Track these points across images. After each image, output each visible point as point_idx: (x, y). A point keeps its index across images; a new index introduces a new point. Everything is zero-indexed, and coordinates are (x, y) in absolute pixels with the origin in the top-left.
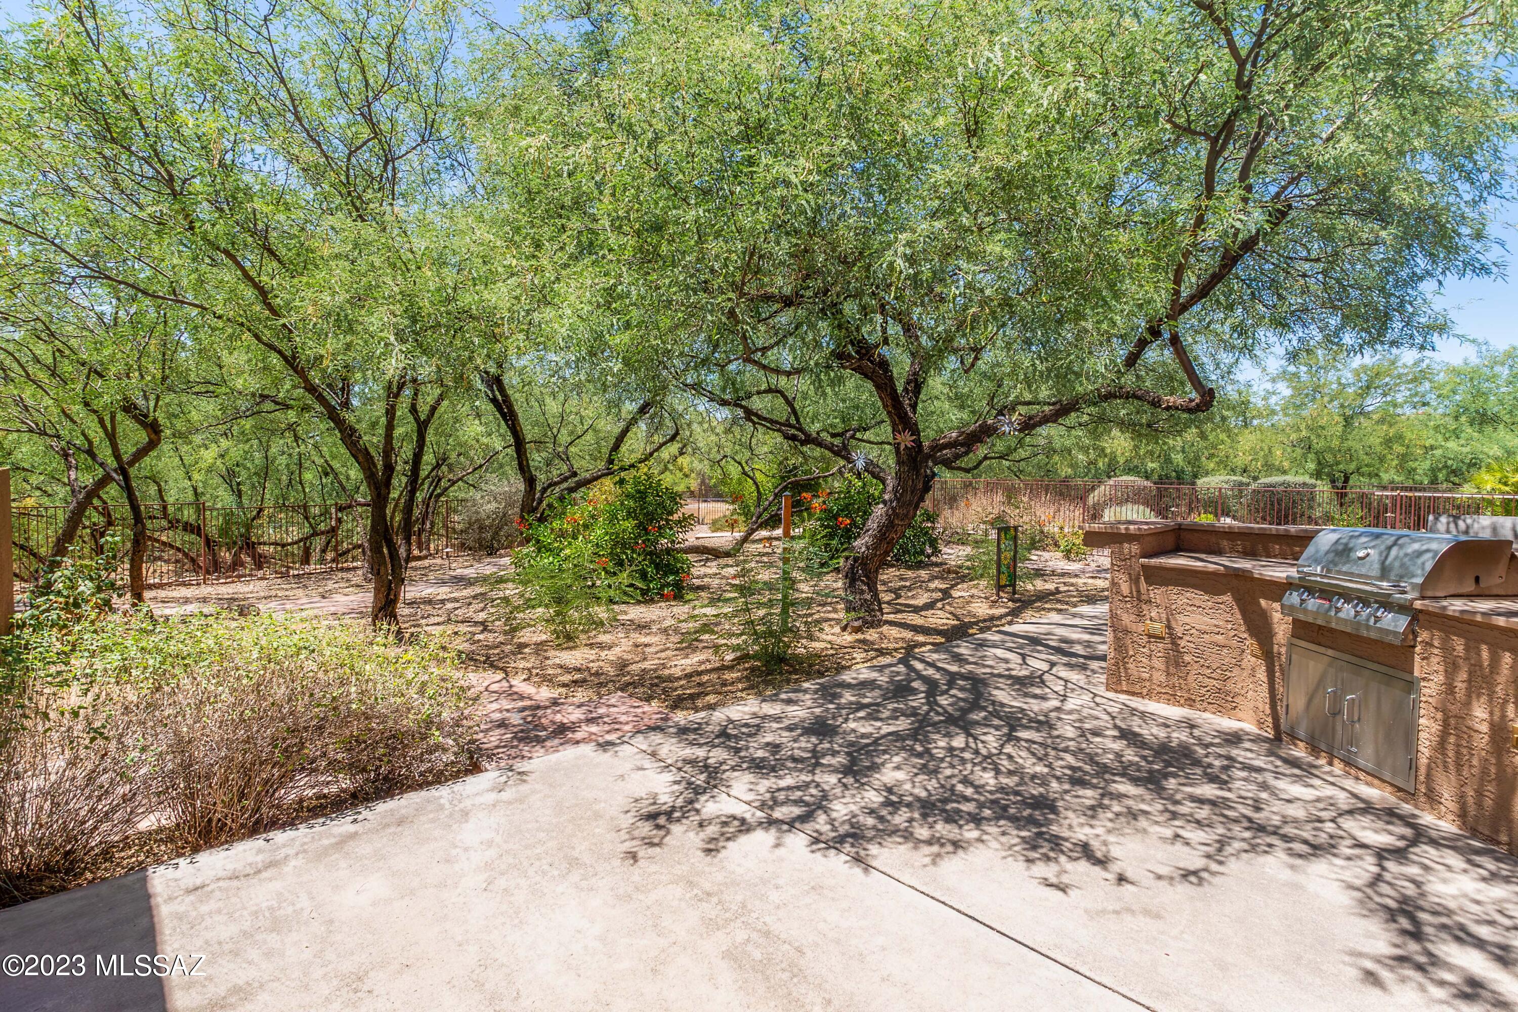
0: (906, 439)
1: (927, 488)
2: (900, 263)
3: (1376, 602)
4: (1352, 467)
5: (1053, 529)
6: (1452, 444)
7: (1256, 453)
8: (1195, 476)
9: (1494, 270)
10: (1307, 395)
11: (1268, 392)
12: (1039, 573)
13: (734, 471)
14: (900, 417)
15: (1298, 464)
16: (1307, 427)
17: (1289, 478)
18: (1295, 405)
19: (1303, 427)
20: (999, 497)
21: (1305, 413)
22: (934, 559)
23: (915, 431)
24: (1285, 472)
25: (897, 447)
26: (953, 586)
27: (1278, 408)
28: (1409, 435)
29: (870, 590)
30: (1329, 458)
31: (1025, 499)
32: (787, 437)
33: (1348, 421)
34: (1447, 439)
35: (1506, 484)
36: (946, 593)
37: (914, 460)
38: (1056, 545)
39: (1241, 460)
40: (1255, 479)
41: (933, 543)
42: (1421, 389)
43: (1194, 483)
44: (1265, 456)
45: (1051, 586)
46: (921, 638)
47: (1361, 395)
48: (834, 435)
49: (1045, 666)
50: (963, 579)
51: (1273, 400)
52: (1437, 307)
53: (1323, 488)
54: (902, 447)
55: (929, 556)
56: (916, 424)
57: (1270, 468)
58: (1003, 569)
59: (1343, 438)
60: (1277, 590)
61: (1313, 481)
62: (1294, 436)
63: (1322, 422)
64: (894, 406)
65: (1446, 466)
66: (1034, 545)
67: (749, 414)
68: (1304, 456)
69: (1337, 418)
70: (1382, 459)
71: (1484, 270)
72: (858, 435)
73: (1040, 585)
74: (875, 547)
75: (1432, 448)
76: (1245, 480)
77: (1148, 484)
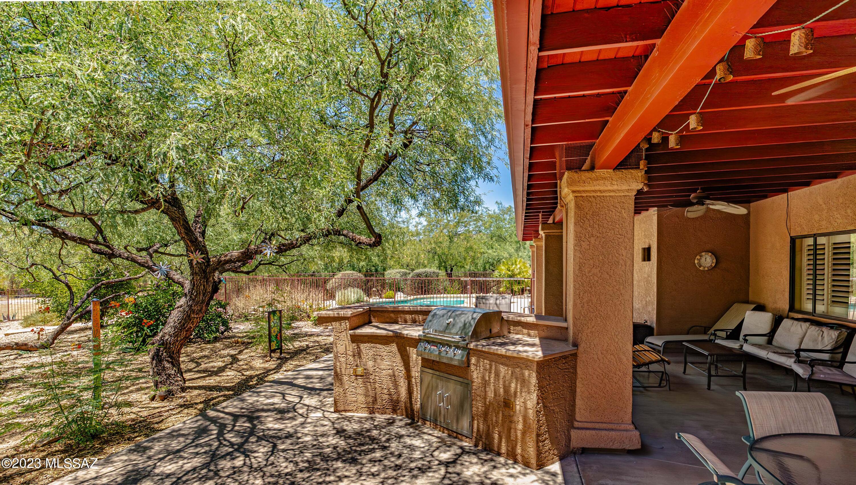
0: (197, 257)
1: (216, 289)
2: (173, 154)
3: (454, 346)
4: (453, 263)
5: (305, 306)
6: (490, 251)
7: (412, 256)
8: (384, 270)
9: (495, 179)
10: (434, 225)
11: (417, 223)
12: (295, 337)
13: (45, 276)
14: (191, 242)
15: (431, 261)
16: (435, 242)
17: (427, 269)
18: (429, 230)
19: (432, 242)
20: (272, 287)
21: (432, 235)
22: (226, 333)
23: (203, 250)
24: (425, 267)
25: (191, 262)
26: (240, 352)
27: (421, 231)
28: (475, 247)
29: (173, 365)
30: (444, 257)
31: (288, 289)
32: (94, 251)
33: (451, 238)
34: (488, 249)
35: (509, 271)
36: (235, 359)
37: (204, 272)
38: (309, 317)
39: (406, 260)
40: (413, 270)
41: (225, 323)
42: (479, 224)
43: (383, 275)
44: (416, 258)
45: (304, 344)
46: (215, 394)
47: (455, 226)
48: (140, 250)
49: (297, 400)
50: (247, 345)
51: (420, 227)
52: (477, 193)
53: (442, 273)
54: (195, 262)
55: (222, 333)
56: (204, 246)
57: (419, 264)
58: (273, 338)
59: (449, 248)
60: (415, 342)
61: (438, 271)
62: (429, 247)
63: (441, 240)
64: (187, 234)
65: (488, 262)
66: (294, 319)
67: (57, 233)
68: (433, 257)
69: (446, 238)
70: (465, 259)
71: (491, 179)
72: (162, 250)
73: (297, 344)
74: (176, 335)
75: (484, 253)
76: (408, 271)
77: (360, 275)
